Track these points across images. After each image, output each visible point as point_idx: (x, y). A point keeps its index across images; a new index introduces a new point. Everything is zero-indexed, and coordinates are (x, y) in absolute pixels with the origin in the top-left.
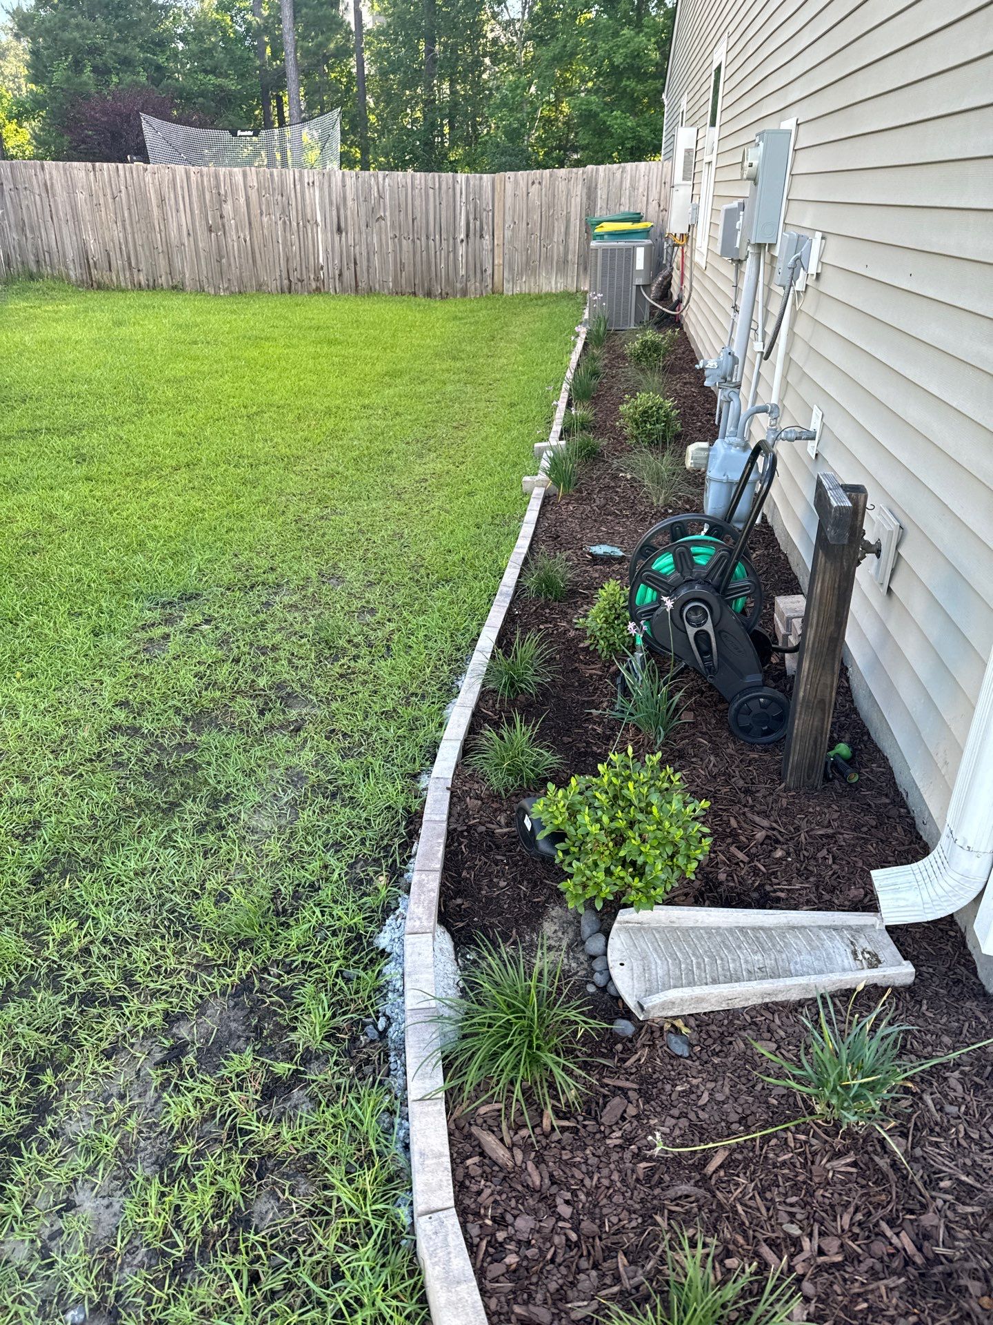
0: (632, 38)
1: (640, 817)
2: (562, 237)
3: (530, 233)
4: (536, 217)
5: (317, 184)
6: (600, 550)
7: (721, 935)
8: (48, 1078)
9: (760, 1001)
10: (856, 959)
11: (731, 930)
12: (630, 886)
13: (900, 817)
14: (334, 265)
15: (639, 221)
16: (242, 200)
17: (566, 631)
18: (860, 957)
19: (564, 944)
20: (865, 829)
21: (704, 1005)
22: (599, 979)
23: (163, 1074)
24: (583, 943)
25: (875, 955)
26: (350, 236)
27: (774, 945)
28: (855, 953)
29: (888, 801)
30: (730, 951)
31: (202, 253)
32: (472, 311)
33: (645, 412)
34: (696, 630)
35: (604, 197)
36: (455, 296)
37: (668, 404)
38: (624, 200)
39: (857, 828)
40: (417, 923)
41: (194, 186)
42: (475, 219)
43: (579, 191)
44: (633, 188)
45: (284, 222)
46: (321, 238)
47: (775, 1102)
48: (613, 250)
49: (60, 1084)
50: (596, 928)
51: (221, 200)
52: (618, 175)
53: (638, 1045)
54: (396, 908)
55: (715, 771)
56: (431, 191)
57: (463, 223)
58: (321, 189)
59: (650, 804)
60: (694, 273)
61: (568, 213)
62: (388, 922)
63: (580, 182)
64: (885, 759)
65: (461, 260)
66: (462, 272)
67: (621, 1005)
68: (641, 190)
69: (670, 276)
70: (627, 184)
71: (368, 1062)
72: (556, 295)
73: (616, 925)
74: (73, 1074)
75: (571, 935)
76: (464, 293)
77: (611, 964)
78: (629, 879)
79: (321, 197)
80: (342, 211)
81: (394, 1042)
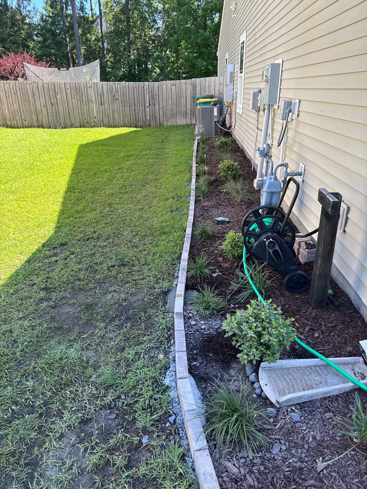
0: (203, 33)
1: (268, 325)
2: (185, 104)
3: (172, 104)
4: (175, 97)
5: (92, 87)
6: (220, 219)
7: (302, 370)
8: (36, 451)
9: (323, 396)
10: (356, 376)
11: (305, 367)
12: (265, 353)
13: (358, 317)
14: (100, 117)
15: (212, 98)
16: (64, 94)
17: (213, 251)
18: (357, 375)
19: (240, 378)
20: (346, 323)
21: (302, 400)
22: (258, 391)
23: (84, 446)
24: (248, 377)
25: (363, 374)
26: (106, 106)
27: (323, 373)
28: (355, 374)
29: (352, 311)
30: (307, 376)
31: (49, 114)
32: (153, 132)
33: (228, 167)
34: (272, 250)
35: (199, 89)
36: (146, 127)
37: (236, 164)
38: (207, 91)
39: (343, 323)
40: (182, 374)
41: (45, 89)
42: (152, 99)
43: (189, 87)
44: (210, 86)
45: (81, 101)
46: (94, 107)
47: (339, 439)
48: (205, 109)
49: (41, 453)
50: (252, 371)
51: (56, 94)
52: (204, 82)
53: (279, 418)
54: (169, 368)
55: (284, 303)
56: (135, 89)
57: (148, 100)
58: (94, 89)
59: (270, 320)
60: (237, 116)
61: (186, 96)
62: (167, 374)
63: (190, 84)
64: (347, 295)
65: (148, 114)
66: (148, 118)
67: (268, 402)
68: (212, 87)
69: (225, 117)
70: (207, 85)
71: (171, 434)
72: (183, 126)
73: (260, 369)
74: (46, 448)
75: (242, 374)
76: (149, 126)
77: (262, 386)
78: (265, 351)
79: (94, 92)
80: (102, 97)
81: (179, 424)
